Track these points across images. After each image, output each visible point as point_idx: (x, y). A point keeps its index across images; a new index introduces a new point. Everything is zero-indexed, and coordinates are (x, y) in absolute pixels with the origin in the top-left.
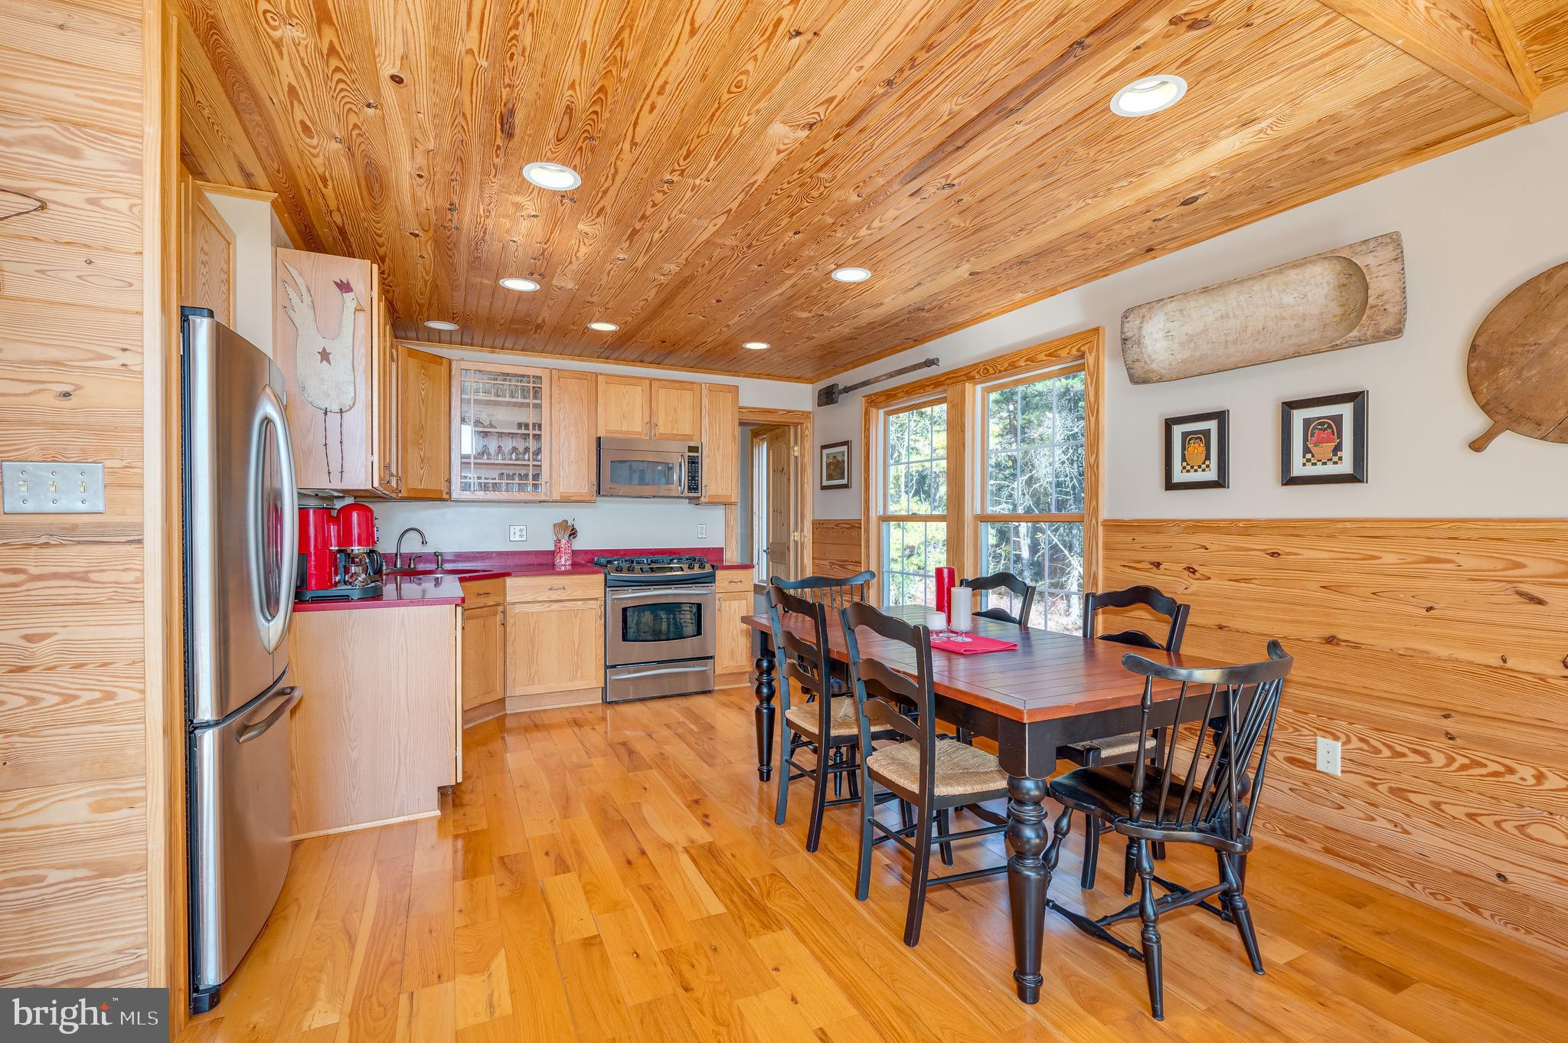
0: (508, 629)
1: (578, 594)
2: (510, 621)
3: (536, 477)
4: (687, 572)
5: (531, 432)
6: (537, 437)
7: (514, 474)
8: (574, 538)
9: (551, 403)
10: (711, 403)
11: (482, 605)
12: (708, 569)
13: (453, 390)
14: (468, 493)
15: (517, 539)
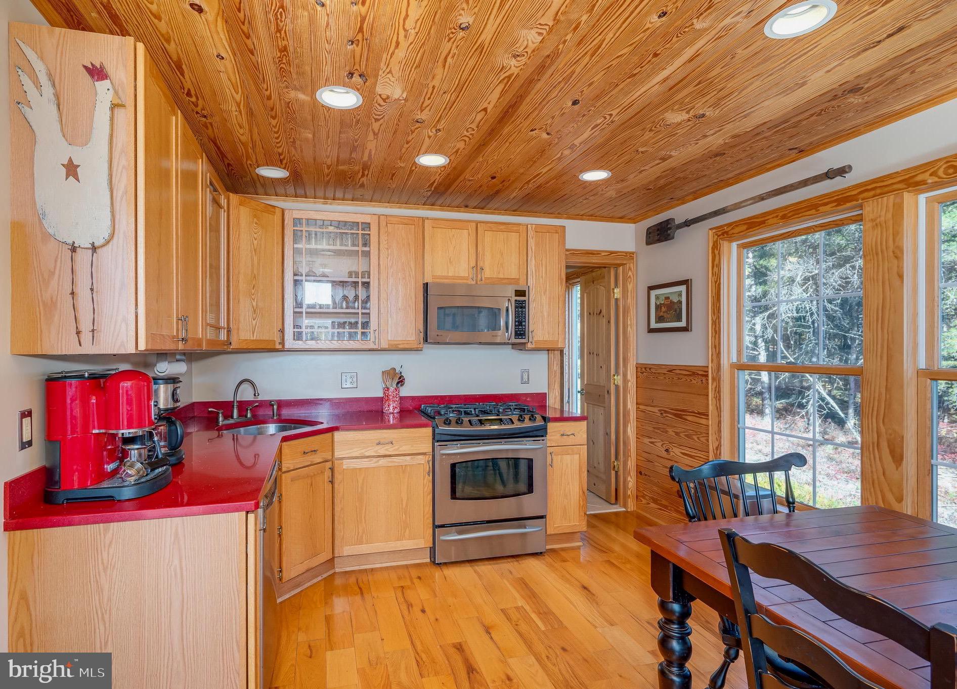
0: (336, 486)
1: (406, 449)
2: (338, 477)
3: (366, 325)
4: (517, 425)
5: (360, 280)
6: (366, 285)
7: (345, 323)
8: (402, 385)
9: (379, 249)
10: (537, 244)
11: (309, 463)
12: (539, 422)
13: (286, 240)
14: (300, 342)
15: (349, 385)
